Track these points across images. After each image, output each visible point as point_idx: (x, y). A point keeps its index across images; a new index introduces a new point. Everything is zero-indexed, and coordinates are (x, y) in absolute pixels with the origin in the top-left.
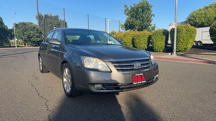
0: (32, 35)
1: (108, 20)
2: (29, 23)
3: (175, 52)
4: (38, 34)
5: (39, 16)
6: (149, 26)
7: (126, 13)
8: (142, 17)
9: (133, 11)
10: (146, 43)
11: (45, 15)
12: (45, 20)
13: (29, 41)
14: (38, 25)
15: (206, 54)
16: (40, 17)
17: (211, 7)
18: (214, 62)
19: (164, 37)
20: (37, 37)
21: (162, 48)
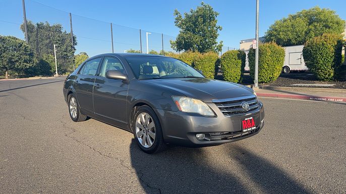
0: (17, 59)
1: (147, 33)
2: (10, 37)
3: (256, 84)
4: (28, 57)
5: (27, 26)
6: (213, 44)
7: (179, 23)
8: (203, 30)
9: (190, 21)
10: (213, 70)
11: (38, 24)
12: (37, 33)
13: (11, 69)
14: (25, 41)
15: (300, 86)
16: (28, 28)
17: (299, 16)
18: (314, 97)
19: (240, 61)
20: (25, 61)
21: (236, 78)
